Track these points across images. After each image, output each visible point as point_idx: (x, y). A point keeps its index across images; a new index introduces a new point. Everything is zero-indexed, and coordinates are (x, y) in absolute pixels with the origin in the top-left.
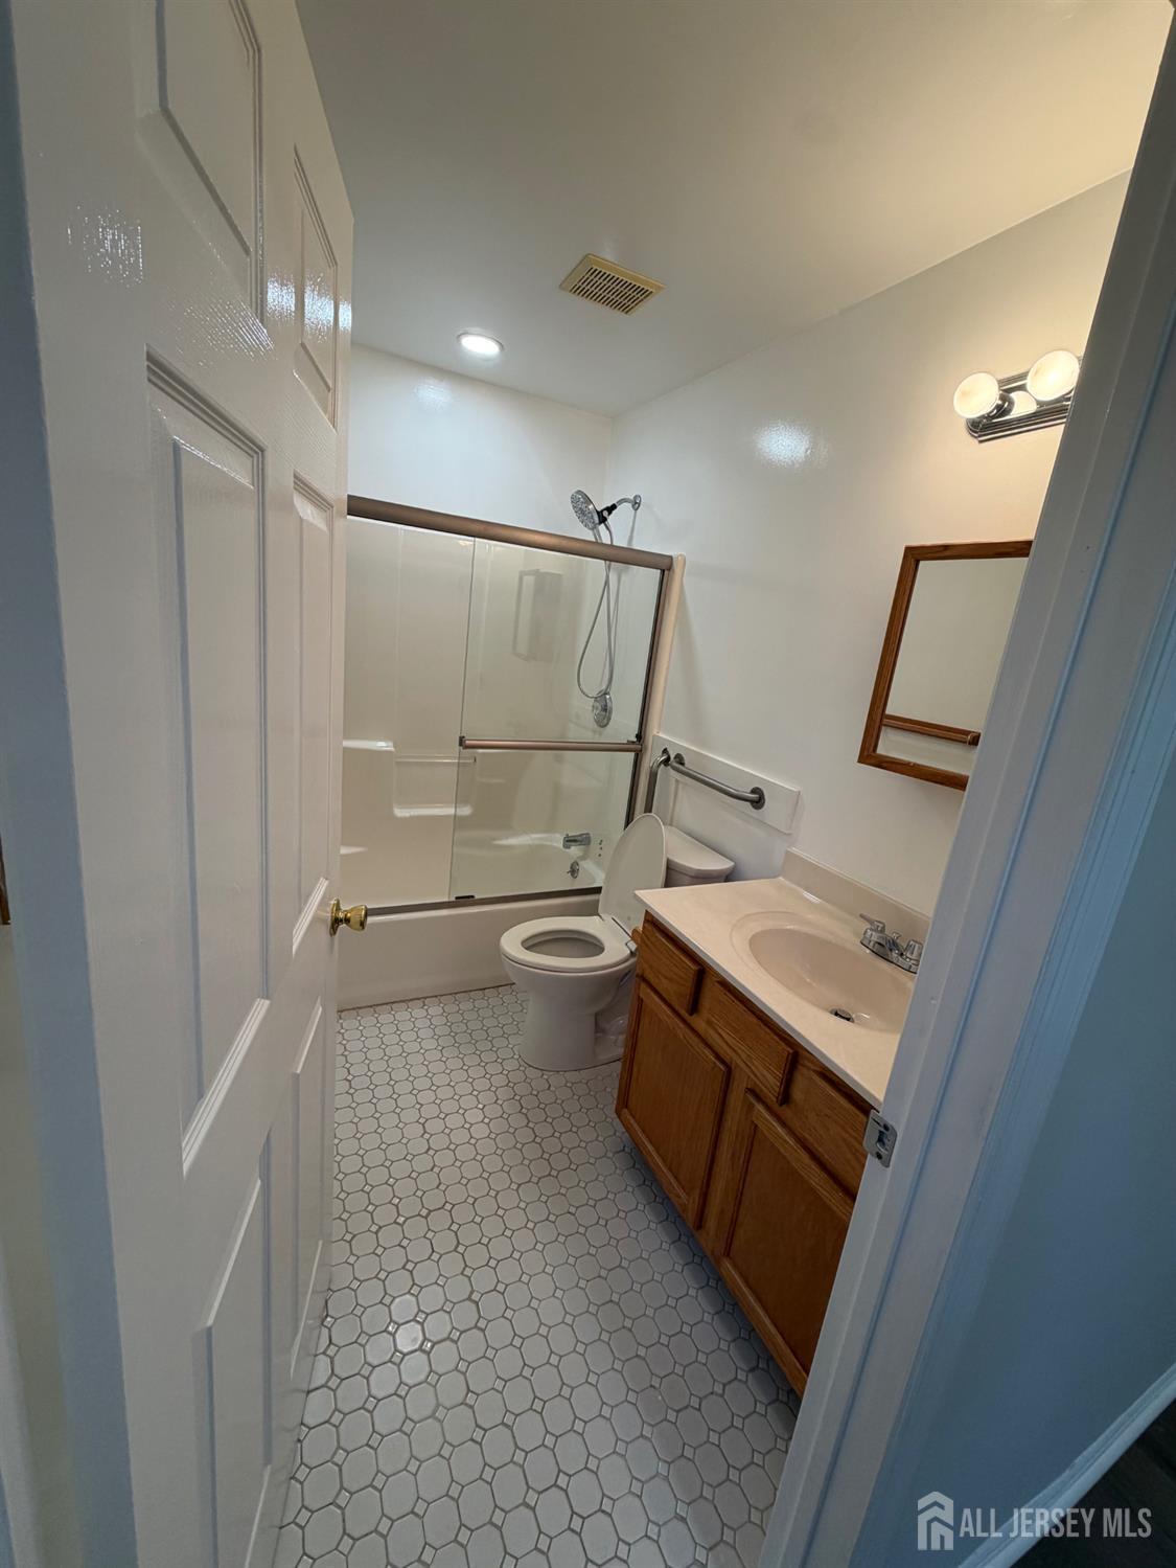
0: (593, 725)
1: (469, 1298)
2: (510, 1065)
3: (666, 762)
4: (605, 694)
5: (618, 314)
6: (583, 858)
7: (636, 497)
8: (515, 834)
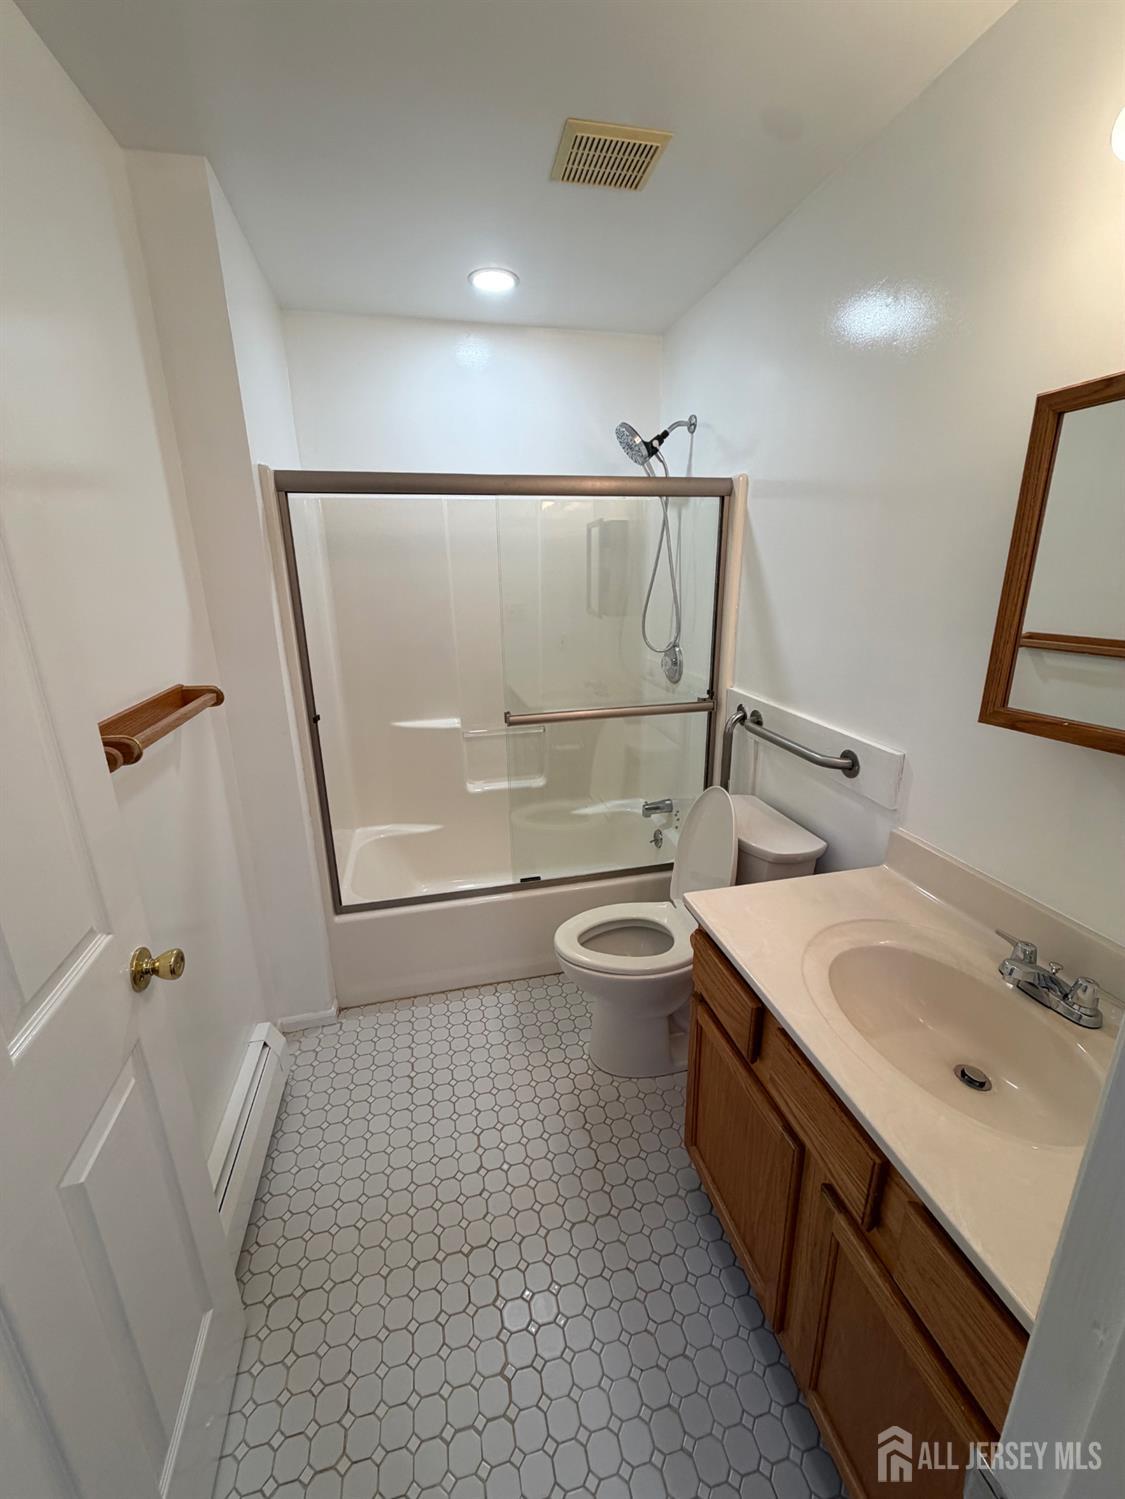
0: (664, 680)
1: (501, 1374)
2: (579, 1067)
3: (743, 719)
4: (674, 646)
5: (626, 194)
6: (667, 825)
7: (690, 418)
8: (594, 803)
